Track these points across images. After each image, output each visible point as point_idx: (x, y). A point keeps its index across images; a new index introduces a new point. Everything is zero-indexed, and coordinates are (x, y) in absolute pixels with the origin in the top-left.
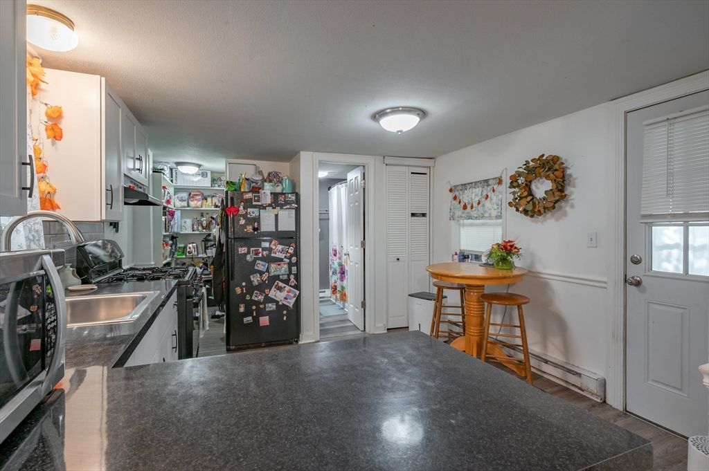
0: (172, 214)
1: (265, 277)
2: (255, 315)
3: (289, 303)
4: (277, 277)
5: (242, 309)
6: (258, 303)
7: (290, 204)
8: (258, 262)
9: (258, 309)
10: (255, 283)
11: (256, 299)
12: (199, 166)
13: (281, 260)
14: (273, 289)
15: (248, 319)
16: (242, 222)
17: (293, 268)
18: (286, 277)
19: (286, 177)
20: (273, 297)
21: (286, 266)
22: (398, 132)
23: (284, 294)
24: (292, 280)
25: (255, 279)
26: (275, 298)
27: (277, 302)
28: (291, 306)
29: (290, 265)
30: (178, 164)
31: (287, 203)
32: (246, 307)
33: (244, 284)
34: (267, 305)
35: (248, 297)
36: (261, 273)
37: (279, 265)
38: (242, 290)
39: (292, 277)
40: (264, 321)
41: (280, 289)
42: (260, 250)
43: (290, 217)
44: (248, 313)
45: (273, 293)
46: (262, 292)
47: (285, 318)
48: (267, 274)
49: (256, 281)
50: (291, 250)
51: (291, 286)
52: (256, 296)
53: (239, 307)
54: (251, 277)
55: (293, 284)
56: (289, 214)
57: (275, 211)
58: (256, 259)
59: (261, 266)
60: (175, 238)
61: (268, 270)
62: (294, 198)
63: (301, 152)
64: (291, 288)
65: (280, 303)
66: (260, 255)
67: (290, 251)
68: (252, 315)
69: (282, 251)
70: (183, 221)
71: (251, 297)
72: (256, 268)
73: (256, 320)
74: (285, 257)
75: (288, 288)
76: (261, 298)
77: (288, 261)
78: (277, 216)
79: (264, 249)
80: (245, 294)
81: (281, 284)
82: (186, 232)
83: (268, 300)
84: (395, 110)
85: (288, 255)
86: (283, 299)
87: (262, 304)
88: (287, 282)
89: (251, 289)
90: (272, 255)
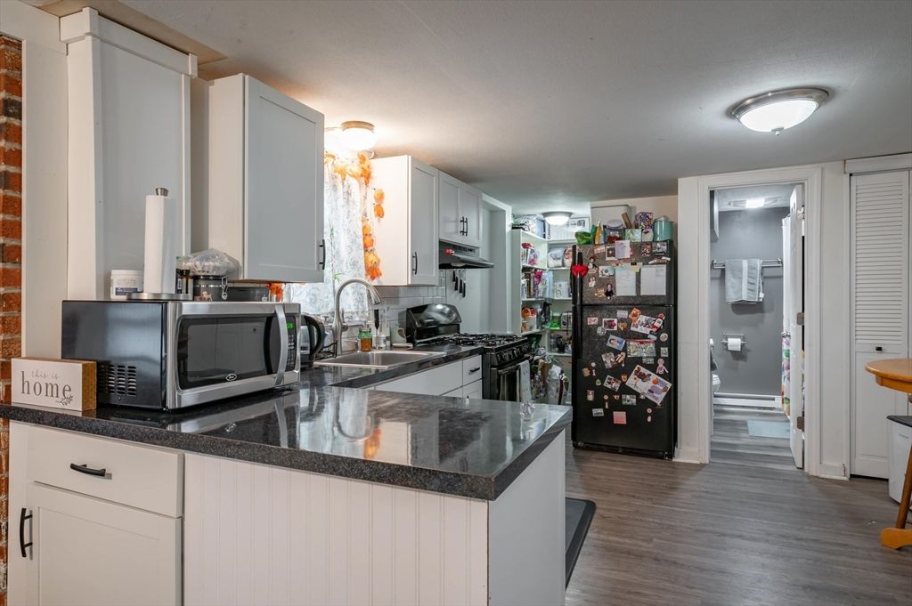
0: (539, 276)
1: (621, 358)
2: (607, 407)
3: (657, 399)
4: (639, 360)
5: (590, 397)
6: (611, 392)
7: (659, 257)
8: (612, 337)
9: (611, 400)
10: (609, 365)
11: (609, 386)
12: (570, 214)
13: (645, 336)
14: (633, 376)
15: (598, 412)
16: (592, 284)
17: (662, 349)
18: (651, 361)
19: (662, 219)
20: (632, 387)
21: (652, 345)
22: (775, 131)
23: (649, 384)
24: (661, 365)
25: (609, 360)
26: (635, 389)
27: (638, 395)
28: (659, 404)
29: (658, 344)
30: (546, 214)
31: (654, 255)
32: (596, 395)
33: (593, 365)
34: (623, 396)
35: (598, 383)
36: (616, 352)
37: (642, 343)
38: (591, 373)
39: (661, 362)
40: (620, 417)
41: (643, 377)
42: (616, 321)
43: (657, 276)
44: (598, 403)
45: (632, 381)
46: (618, 377)
47: (649, 419)
48: (624, 354)
49: (609, 362)
50: (658, 323)
51: (658, 374)
52: (609, 383)
53: (587, 394)
54: (603, 356)
55: (661, 372)
56: (657, 271)
57: (636, 268)
58: (608, 334)
59: (615, 342)
60: (548, 305)
61: (625, 349)
62: (665, 248)
63: (680, 180)
64: (660, 378)
65: (642, 397)
66: (615, 328)
67: (656, 324)
68: (603, 407)
69: (646, 324)
70: (557, 284)
71: (603, 382)
72: (609, 344)
73: (609, 414)
74: (651, 332)
75: (654, 376)
76: (616, 386)
77: (655, 338)
78: (638, 275)
79: (621, 320)
80: (595, 379)
81: (643, 370)
82: (562, 298)
83: (625, 390)
84: (760, 99)
85: (655, 330)
86: (646, 392)
87: (617, 394)
88: (653, 368)
89: (602, 372)
90: (632, 329)
